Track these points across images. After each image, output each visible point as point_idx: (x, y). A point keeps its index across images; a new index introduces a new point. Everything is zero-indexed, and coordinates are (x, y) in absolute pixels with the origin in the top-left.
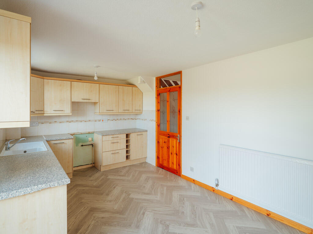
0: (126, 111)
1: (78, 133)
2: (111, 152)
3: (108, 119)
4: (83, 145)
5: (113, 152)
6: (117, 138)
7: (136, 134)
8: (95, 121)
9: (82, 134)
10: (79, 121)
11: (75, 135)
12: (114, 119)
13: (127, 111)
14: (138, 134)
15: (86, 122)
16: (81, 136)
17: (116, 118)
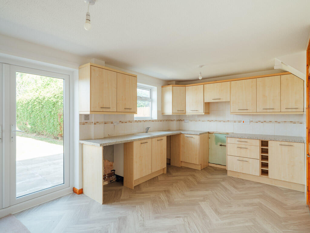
0: (268, 111)
1: (217, 133)
2: (238, 158)
3: (251, 120)
4: (222, 145)
5: (241, 159)
6: (246, 143)
7: (279, 143)
8: (234, 122)
9: (220, 134)
10: (218, 120)
11: (215, 134)
12: (259, 121)
13: (271, 111)
14: (283, 143)
15: (225, 122)
16: (220, 136)
17: (262, 120)
